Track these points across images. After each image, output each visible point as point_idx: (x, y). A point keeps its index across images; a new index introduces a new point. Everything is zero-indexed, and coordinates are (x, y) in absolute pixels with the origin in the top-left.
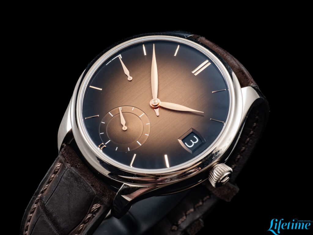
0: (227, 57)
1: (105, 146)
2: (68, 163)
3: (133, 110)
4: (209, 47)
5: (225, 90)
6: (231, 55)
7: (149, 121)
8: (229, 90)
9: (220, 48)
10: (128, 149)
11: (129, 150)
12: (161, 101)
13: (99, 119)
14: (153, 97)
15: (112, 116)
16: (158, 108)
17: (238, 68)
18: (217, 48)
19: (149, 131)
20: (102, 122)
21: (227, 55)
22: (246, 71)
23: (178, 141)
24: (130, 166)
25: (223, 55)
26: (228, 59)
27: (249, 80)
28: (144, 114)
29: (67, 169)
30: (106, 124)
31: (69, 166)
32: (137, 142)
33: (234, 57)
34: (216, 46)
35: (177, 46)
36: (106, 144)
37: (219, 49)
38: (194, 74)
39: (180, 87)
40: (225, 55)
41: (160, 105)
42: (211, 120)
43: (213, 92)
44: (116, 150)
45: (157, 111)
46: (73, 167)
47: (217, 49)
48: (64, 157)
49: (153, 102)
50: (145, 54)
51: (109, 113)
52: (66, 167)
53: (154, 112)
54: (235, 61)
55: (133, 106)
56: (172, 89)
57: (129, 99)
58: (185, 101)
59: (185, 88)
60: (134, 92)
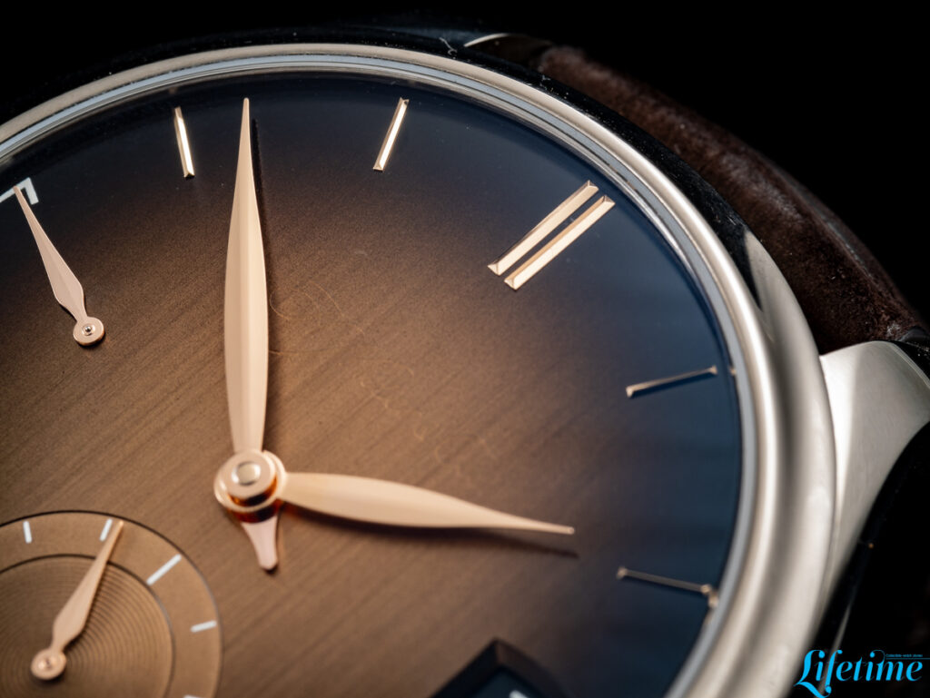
0: (724, 161)
4: (610, 107)
5: (713, 370)
6: (751, 151)
7: (211, 608)
8: (738, 371)
9: (678, 113)
12: (290, 468)
14: (237, 448)
16: (272, 522)
17: (798, 227)
18: (663, 111)
19: (215, 677)
21: (723, 153)
22: (854, 246)
25: (700, 153)
26: (734, 174)
27: (871, 300)
28: (177, 558)
33: (769, 165)
34: (652, 102)
35: (395, 106)
37: (672, 118)
38: (507, 281)
39: (412, 372)
40: (712, 153)
41: (279, 494)
42: (626, 578)
43: (630, 391)
45: (263, 536)
47: (662, 119)
49: (235, 479)
50: (189, 167)
53: (242, 542)
54: (778, 185)
55: (105, 511)
56: (362, 384)
57: (78, 467)
58: (447, 460)
59: (449, 376)
60: (116, 418)
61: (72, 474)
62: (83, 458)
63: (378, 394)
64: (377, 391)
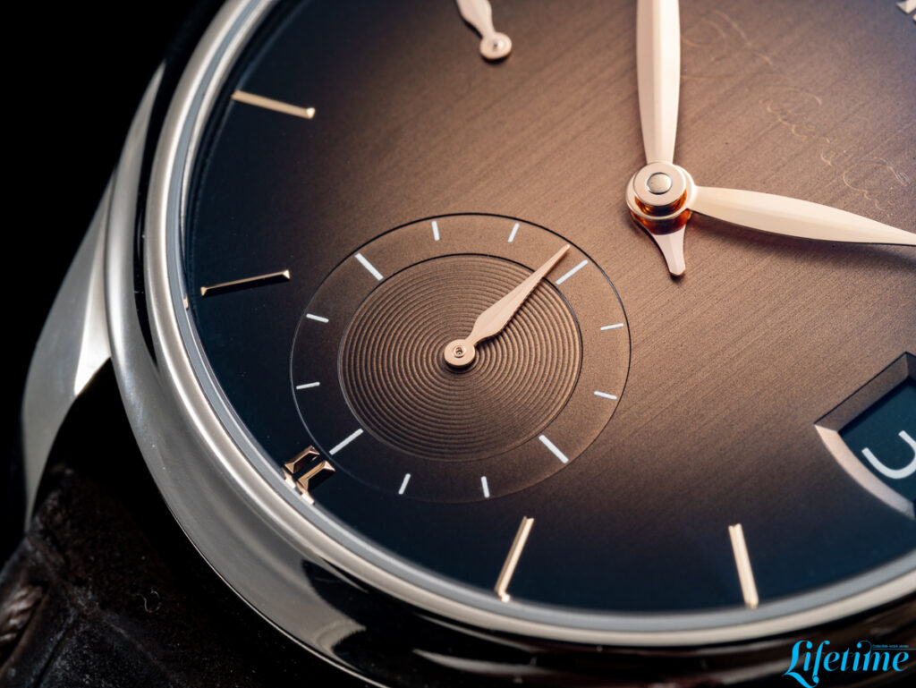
1: (327, 466)
2: (80, 583)
3: (511, 239)
10: (480, 484)
11: (487, 494)
12: (701, 181)
13: (293, 298)
14: (649, 160)
15: (379, 277)
16: (682, 231)
19: (623, 373)
20: (309, 316)
23: (817, 435)
24: (496, 595)
28: (584, 263)
29: (76, 624)
30: (334, 328)
31: (90, 604)
32: (543, 438)
36: (333, 451)
41: (688, 205)
44: (401, 491)
45: (674, 244)
46: (117, 611)
48: (61, 550)
49: (647, 187)
51: (359, 257)
52: (66, 610)
53: (652, 249)
55: (512, 216)
56: (769, 109)
57: (485, 172)
58: (855, 184)
59: (857, 105)
60: (523, 129)
61: (480, 180)
62: (490, 165)
63: (785, 120)
64: (784, 117)
